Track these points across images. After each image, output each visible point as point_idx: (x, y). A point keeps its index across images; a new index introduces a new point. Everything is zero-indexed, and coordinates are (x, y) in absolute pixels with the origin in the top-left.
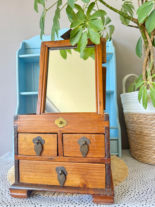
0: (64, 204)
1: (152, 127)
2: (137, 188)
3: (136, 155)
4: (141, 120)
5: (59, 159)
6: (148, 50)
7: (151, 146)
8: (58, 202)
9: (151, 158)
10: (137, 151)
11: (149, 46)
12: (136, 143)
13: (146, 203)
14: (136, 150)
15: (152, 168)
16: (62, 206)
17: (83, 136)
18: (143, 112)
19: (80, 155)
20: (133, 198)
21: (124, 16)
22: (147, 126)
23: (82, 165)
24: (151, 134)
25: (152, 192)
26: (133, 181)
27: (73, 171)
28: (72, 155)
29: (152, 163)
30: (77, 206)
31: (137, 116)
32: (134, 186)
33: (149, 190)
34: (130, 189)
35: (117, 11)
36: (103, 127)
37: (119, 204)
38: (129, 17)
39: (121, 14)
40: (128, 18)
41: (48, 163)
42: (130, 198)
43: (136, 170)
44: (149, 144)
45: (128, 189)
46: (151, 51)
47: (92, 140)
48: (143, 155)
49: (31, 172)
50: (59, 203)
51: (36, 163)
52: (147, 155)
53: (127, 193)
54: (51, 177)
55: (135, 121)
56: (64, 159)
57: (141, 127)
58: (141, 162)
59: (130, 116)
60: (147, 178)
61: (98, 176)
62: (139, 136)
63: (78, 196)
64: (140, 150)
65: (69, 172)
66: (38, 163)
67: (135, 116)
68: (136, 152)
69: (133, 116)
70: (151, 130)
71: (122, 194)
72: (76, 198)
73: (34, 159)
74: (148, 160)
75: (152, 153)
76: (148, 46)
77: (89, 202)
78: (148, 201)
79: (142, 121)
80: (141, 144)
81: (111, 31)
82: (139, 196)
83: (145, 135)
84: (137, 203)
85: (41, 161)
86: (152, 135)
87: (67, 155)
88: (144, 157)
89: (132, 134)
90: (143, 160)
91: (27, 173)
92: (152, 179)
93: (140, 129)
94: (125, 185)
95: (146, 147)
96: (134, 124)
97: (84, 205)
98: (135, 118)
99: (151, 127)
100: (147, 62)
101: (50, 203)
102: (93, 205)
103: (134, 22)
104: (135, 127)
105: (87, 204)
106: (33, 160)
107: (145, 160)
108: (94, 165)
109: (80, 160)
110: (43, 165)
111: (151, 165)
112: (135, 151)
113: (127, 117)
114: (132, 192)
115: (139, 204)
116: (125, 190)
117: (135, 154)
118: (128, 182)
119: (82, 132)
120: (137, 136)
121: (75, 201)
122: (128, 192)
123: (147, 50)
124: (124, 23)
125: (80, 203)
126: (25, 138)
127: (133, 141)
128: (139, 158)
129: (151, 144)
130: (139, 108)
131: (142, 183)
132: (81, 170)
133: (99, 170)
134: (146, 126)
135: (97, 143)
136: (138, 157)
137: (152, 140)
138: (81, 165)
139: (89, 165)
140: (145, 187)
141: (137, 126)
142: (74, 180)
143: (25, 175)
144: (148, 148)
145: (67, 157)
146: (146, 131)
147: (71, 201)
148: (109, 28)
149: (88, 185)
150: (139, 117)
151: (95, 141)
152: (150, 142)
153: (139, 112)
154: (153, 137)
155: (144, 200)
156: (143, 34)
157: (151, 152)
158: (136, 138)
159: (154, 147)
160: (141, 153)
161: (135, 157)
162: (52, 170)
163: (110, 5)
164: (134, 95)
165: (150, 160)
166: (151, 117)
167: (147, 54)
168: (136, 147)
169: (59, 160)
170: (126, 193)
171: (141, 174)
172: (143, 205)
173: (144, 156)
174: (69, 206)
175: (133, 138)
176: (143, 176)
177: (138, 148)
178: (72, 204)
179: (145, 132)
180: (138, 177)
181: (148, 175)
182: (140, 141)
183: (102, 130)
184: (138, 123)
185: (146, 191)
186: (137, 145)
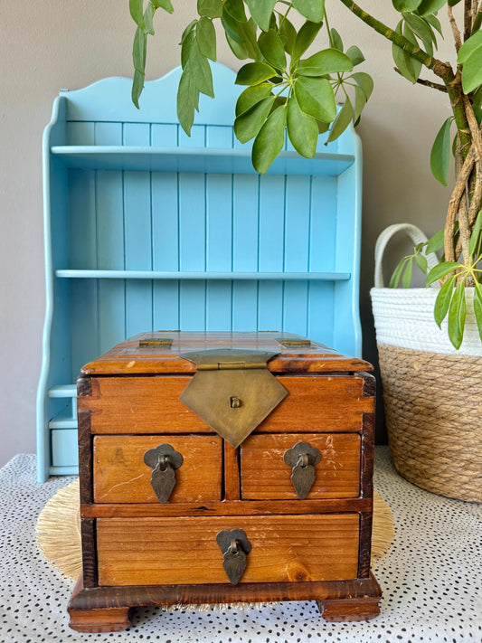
0: (235, 633)
1: (466, 395)
2: (427, 577)
3: (409, 470)
4: (434, 374)
5: (228, 508)
6: (469, 161)
7: (457, 447)
8: (217, 630)
9: (456, 482)
10: (414, 459)
11: (473, 150)
12: (414, 437)
13: (462, 624)
14: (410, 454)
15: (457, 511)
16: (230, 640)
17: (300, 441)
18: (443, 352)
19: (289, 494)
20: (424, 609)
21: (405, 51)
22: (453, 393)
23: (296, 520)
24: (460, 415)
25: (471, 590)
26: (414, 554)
27: (268, 539)
28: (267, 494)
29: (455, 495)
30: (273, 638)
31: (422, 359)
32: (418, 570)
33: (463, 582)
34: (409, 580)
35: (387, 33)
36: (358, 413)
37: (390, 629)
38: (419, 56)
39: (398, 42)
40: (417, 58)
41: (194, 523)
42: (416, 609)
43: (415, 518)
44: (454, 443)
45: (405, 582)
46: (477, 168)
47: (325, 452)
48: (433, 471)
49: (137, 551)
50: (219, 632)
51: (153, 524)
52: (444, 471)
53: (405, 592)
54: (202, 561)
55: (415, 373)
56: (242, 506)
57: (434, 394)
58: (425, 490)
59: (402, 357)
60: (450, 544)
61: (339, 547)
62: (424, 418)
63: (269, 606)
64: (423, 456)
65: (256, 544)
66: (160, 524)
67: (417, 360)
68: (412, 462)
69: (411, 361)
70: (461, 403)
71: (392, 598)
72: (266, 612)
73: (146, 512)
74: (446, 487)
75: (460, 469)
76: (471, 149)
77: (305, 625)
78: (465, 615)
79: (438, 375)
80: (428, 442)
81: (361, 92)
82: (439, 601)
83: (443, 418)
84: (437, 623)
85: (170, 519)
86: (465, 419)
87: (252, 495)
88: (436, 479)
89: (401, 411)
90: (431, 484)
91: (124, 556)
92: (463, 546)
93: (430, 397)
94: (394, 567)
95: (442, 450)
96: (411, 383)
97: (292, 634)
98: (415, 366)
99: (463, 395)
100: (461, 199)
101: (196, 635)
102: (319, 635)
103: (435, 73)
104: (414, 391)
105: (301, 631)
106: (145, 514)
107: (437, 485)
108: (327, 520)
109: (289, 509)
110: (175, 527)
111: (454, 499)
112: (410, 457)
113: (390, 360)
114: (416, 589)
115: (442, 625)
116: (396, 585)
117: (407, 465)
118: (400, 557)
119: (296, 430)
120: (417, 417)
121: (264, 622)
122: (407, 590)
123: (467, 161)
124: (405, 71)
125: (280, 627)
126: (118, 451)
127: (404, 430)
128: (418, 479)
129: (459, 444)
130: (430, 338)
131: (438, 559)
132: (291, 535)
133: (342, 531)
134: (449, 391)
135: (339, 457)
136: (417, 476)
137: (463, 433)
138: (293, 522)
139: (314, 520)
140: (450, 573)
141: (421, 388)
142: (270, 564)
143: (117, 561)
144: (448, 454)
145: (251, 500)
146: (447, 406)
147: (254, 625)
148: (353, 81)
149: (310, 574)
150: (430, 364)
151: (334, 452)
152: (457, 438)
153: (430, 350)
154: (466, 424)
155: (454, 613)
156: (459, 112)
157: (455, 464)
158: (414, 423)
159: (466, 453)
160: (425, 467)
161: (407, 474)
162: (204, 541)
163: (367, 10)
164: (419, 300)
165: (451, 486)
166: (465, 367)
167: (464, 173)
168: (410, 448)
169: (226, 512)
170: (400, 592)
171: (431, 532)
172: (453, 630)
173: (434, 475)
174: (250, 641)
175: (406, 421)
176: (438, 538)
177: (416, 450)
178: (259, 633)
179: (443, 408)
180: (424, 544)
181: (450, 536)
182: (426, 433)
183: (353, 421)
184: (424, 381)
185: (455, 585)
186: (415, 444)
